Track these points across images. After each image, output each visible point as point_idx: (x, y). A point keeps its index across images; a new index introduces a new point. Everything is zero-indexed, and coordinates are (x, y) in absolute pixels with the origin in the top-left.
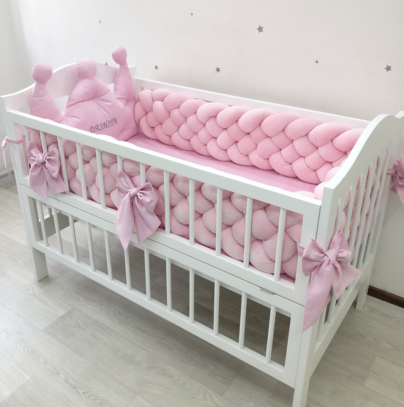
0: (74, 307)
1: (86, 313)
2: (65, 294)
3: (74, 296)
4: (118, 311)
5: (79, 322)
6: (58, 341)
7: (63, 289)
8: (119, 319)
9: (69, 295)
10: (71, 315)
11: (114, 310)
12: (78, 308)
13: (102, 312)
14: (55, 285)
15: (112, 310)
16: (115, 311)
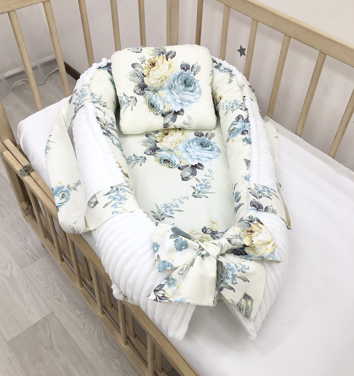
0: (52, 312)
1: (64, 326)
2: (47, 286)
3: (56, 293)
4: (105, 333)
5: (53, 339)
6: (21, 365)
7: (47, 277)
8: (103, 347)
9: (51, 289)
10: (46, 324)
11: (100, 329)
12: (56, 314)
13: (85, 329)
14: (39, 267)
15: (98, 329)
16: (101, 332)
